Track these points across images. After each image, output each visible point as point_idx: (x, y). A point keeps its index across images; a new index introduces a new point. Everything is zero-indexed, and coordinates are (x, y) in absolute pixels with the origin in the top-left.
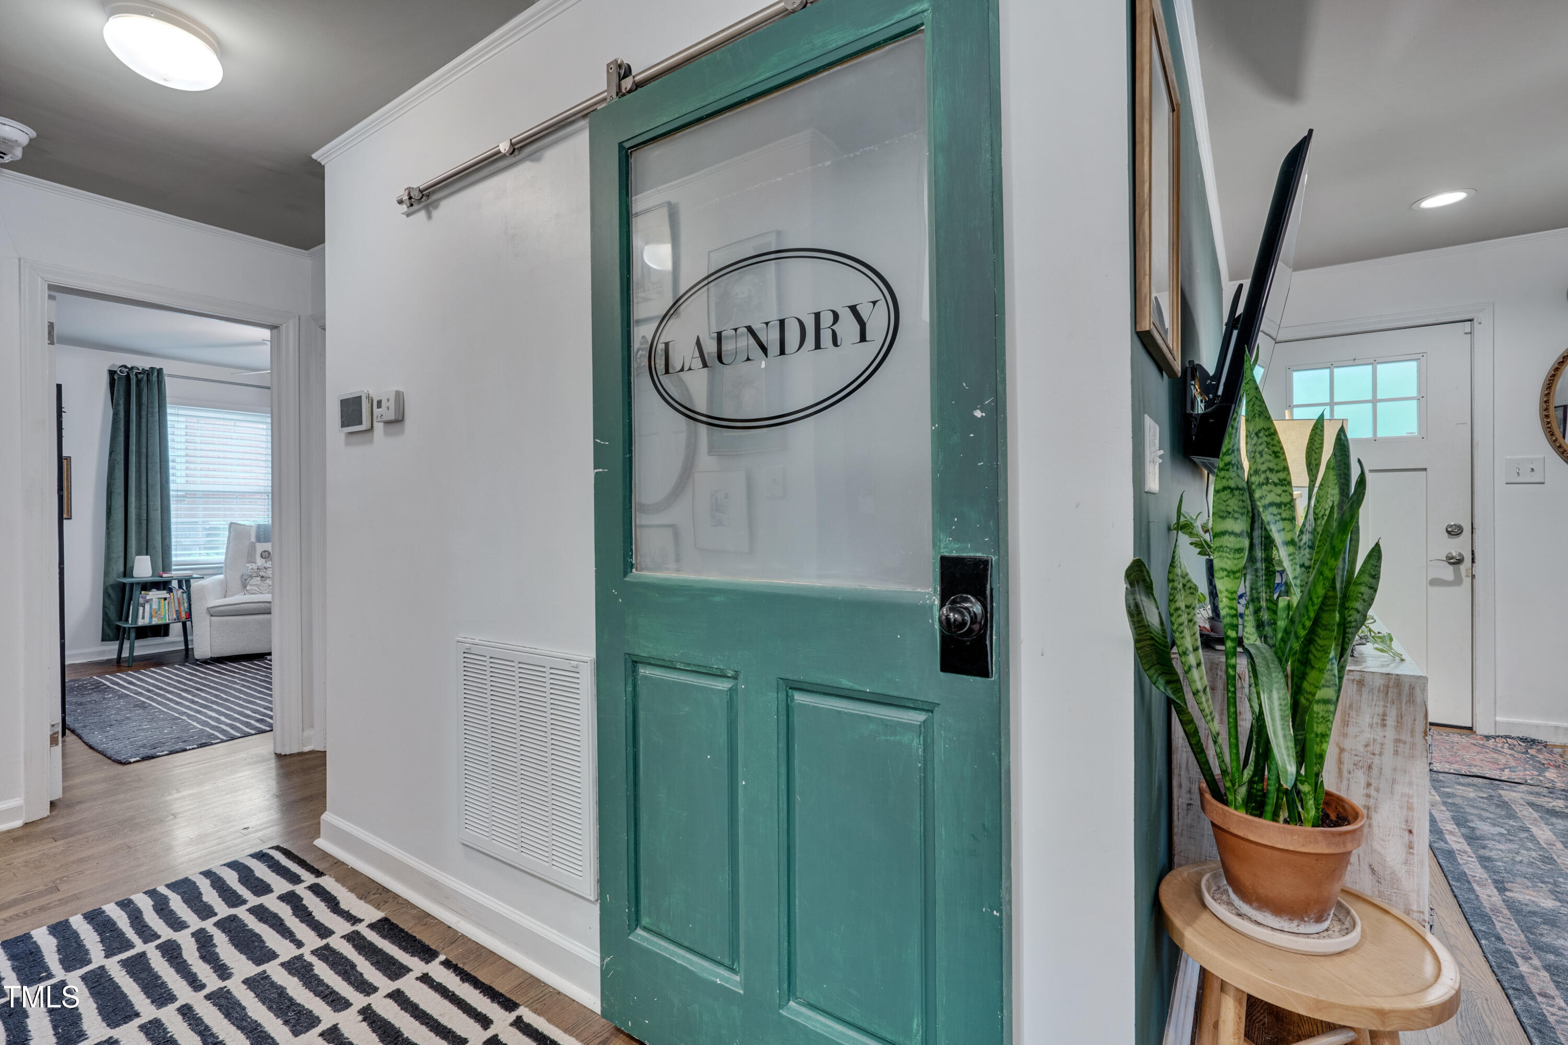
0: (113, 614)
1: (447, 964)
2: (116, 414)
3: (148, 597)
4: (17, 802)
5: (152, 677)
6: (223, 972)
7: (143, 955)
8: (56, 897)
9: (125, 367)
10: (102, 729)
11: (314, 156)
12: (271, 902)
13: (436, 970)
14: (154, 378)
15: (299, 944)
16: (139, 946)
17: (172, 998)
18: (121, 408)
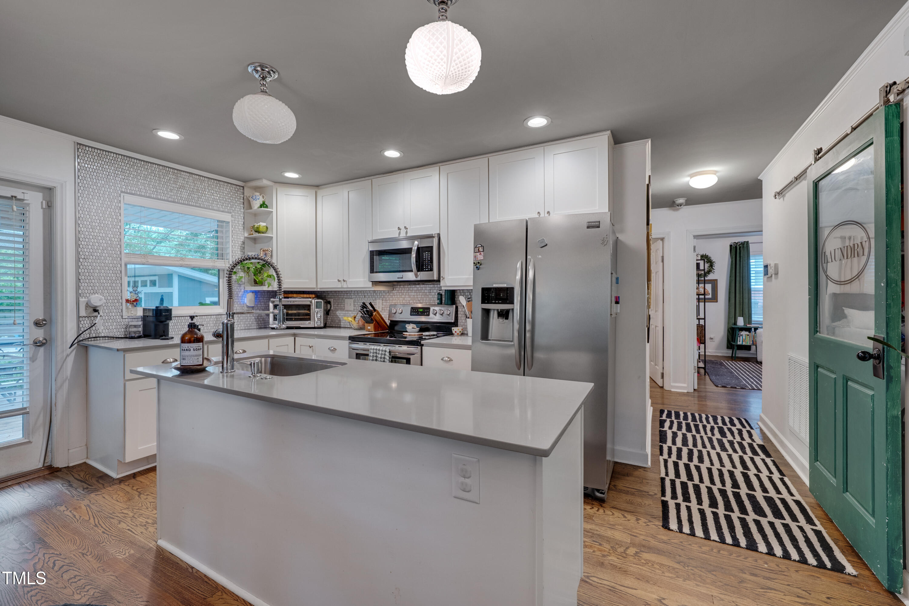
0: (730, 339)
1: (773, 461)
2: (732, 262)
3: (741, 334)
4: (685, 385)
5: (740, 365)
6: (713, 434)
7: (698, 425)
8: (687, 408)
9: (735, 243)
10: (716, 376)
11: (759, 178)
12: (734, 429)
13: (768, 460)
14: (745, 246)
15: (734, 439)
16: (698, 423)
17: (700, 433)
18: (734, 259)
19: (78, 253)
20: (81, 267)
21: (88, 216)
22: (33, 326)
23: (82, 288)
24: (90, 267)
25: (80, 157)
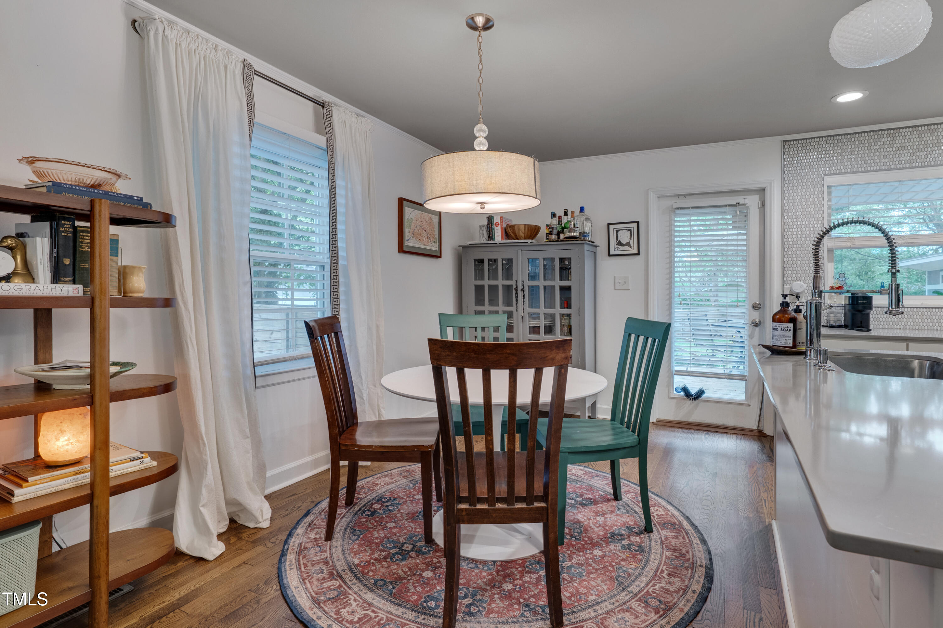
19: (783, 243)
20: (786, 256)
21: (792, 207)
22: (752, 309)
23: (786, 275)
24: (794, 256)
25: (786, 153)
